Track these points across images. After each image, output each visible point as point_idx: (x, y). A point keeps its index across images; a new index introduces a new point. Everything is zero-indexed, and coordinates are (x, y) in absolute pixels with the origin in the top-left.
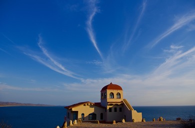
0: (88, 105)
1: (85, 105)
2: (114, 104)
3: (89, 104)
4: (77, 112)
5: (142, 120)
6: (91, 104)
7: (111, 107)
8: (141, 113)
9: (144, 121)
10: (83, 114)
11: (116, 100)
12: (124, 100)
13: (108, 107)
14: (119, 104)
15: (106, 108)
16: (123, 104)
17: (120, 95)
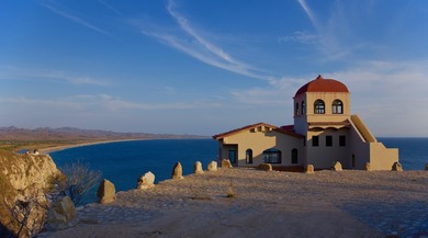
0: (260, 129)
1: (253, 131)
2: (324, 127)
3: (263, 129)
4: (236, 145)
5: (394, 167)
6: (267, 128)
7: (316, 134)
8: (396, 150)
9: (399, 169)
10: (250, 152)
11: (330, 118)
12: (352, 117)
13: (310, 135)
14: (338, 127)
15: (305, 137)
16: (347, 128)
17: (342, 105)
